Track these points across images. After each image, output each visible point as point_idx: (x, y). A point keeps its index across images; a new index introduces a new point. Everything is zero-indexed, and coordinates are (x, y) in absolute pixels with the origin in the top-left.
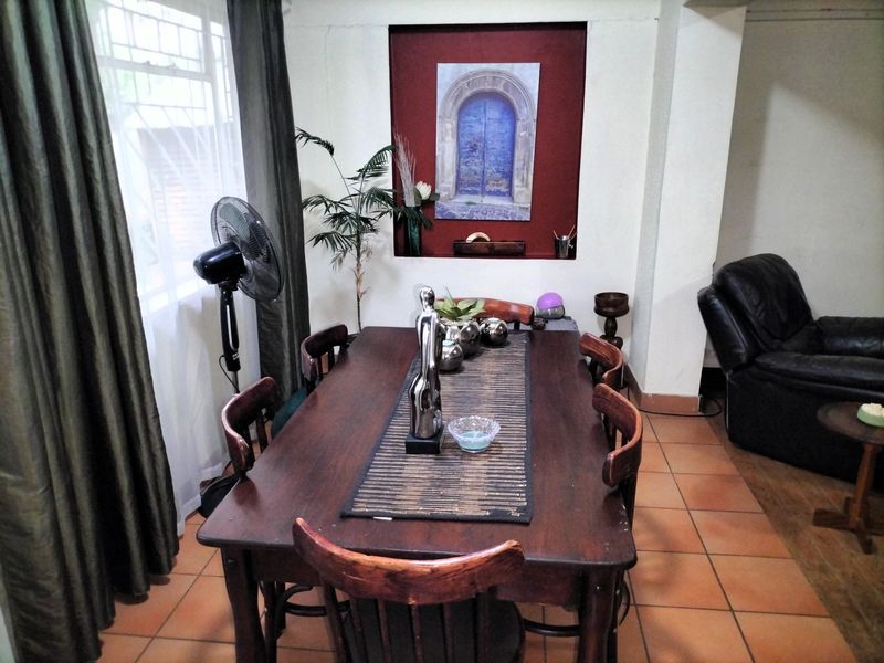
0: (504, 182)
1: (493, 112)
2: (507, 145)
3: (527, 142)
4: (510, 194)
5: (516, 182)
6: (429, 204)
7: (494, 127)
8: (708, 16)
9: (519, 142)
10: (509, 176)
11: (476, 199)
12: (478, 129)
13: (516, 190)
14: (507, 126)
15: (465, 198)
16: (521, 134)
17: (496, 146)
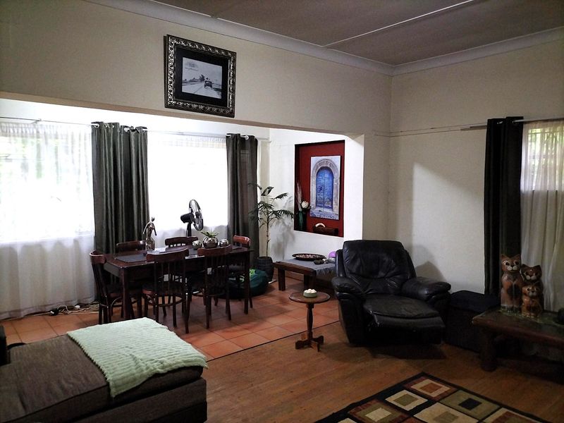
0: (330, 203)
1: (327, 175)
2: (331, 188)
3: (337, 187)
4: (332, 208)
5: (334, 203)
6: (307, 210)
7: (327, 181)
8: (353, 139)
9: (335, 186)
10: (332, 201)
11: (322, 209)
12: (322, 181)
13: (334, 206)
14: (331, 180)
15: (319, 209)
16: (335, 183)
17: (328, 188)
